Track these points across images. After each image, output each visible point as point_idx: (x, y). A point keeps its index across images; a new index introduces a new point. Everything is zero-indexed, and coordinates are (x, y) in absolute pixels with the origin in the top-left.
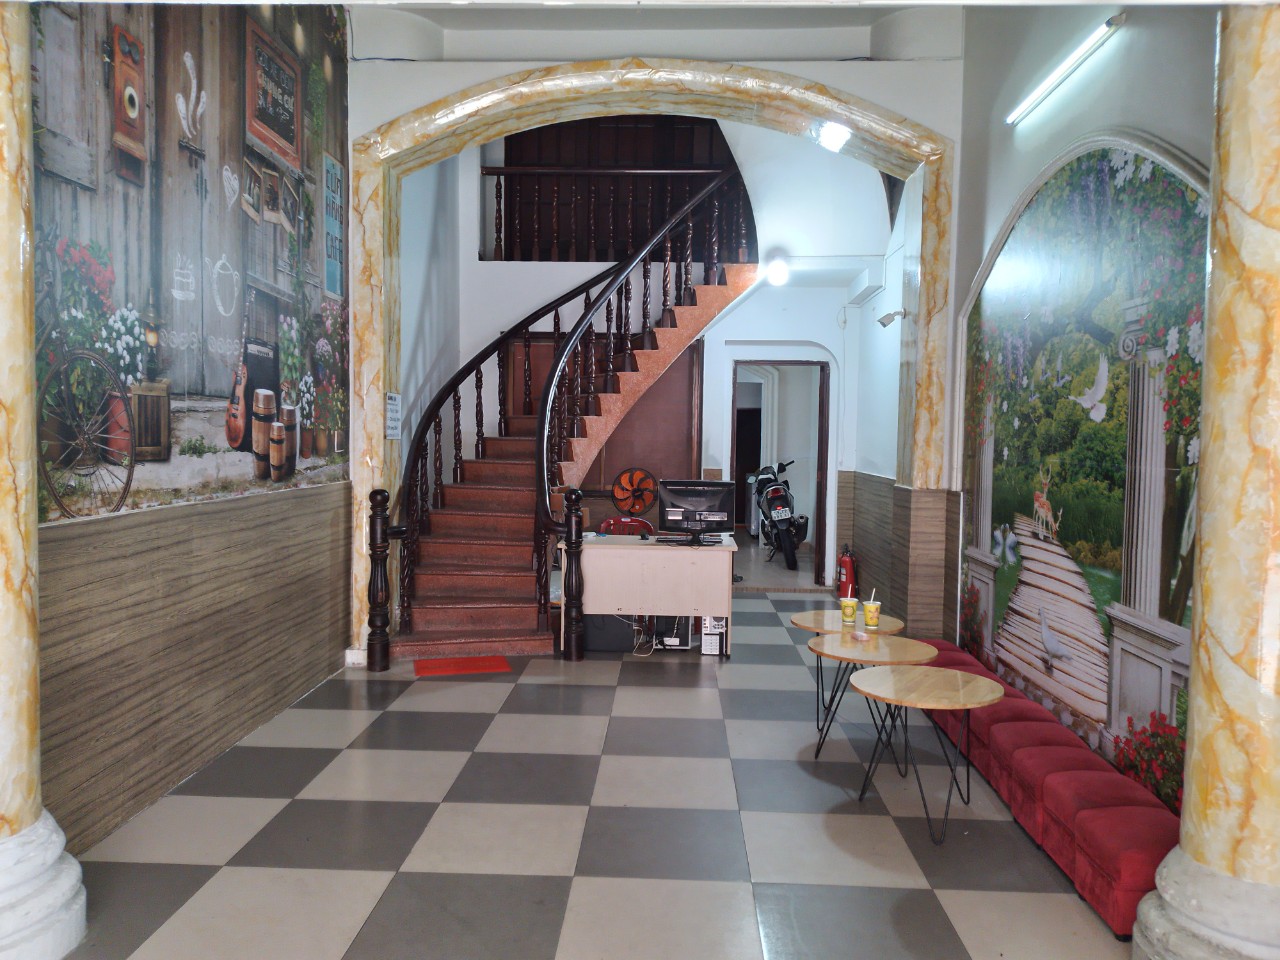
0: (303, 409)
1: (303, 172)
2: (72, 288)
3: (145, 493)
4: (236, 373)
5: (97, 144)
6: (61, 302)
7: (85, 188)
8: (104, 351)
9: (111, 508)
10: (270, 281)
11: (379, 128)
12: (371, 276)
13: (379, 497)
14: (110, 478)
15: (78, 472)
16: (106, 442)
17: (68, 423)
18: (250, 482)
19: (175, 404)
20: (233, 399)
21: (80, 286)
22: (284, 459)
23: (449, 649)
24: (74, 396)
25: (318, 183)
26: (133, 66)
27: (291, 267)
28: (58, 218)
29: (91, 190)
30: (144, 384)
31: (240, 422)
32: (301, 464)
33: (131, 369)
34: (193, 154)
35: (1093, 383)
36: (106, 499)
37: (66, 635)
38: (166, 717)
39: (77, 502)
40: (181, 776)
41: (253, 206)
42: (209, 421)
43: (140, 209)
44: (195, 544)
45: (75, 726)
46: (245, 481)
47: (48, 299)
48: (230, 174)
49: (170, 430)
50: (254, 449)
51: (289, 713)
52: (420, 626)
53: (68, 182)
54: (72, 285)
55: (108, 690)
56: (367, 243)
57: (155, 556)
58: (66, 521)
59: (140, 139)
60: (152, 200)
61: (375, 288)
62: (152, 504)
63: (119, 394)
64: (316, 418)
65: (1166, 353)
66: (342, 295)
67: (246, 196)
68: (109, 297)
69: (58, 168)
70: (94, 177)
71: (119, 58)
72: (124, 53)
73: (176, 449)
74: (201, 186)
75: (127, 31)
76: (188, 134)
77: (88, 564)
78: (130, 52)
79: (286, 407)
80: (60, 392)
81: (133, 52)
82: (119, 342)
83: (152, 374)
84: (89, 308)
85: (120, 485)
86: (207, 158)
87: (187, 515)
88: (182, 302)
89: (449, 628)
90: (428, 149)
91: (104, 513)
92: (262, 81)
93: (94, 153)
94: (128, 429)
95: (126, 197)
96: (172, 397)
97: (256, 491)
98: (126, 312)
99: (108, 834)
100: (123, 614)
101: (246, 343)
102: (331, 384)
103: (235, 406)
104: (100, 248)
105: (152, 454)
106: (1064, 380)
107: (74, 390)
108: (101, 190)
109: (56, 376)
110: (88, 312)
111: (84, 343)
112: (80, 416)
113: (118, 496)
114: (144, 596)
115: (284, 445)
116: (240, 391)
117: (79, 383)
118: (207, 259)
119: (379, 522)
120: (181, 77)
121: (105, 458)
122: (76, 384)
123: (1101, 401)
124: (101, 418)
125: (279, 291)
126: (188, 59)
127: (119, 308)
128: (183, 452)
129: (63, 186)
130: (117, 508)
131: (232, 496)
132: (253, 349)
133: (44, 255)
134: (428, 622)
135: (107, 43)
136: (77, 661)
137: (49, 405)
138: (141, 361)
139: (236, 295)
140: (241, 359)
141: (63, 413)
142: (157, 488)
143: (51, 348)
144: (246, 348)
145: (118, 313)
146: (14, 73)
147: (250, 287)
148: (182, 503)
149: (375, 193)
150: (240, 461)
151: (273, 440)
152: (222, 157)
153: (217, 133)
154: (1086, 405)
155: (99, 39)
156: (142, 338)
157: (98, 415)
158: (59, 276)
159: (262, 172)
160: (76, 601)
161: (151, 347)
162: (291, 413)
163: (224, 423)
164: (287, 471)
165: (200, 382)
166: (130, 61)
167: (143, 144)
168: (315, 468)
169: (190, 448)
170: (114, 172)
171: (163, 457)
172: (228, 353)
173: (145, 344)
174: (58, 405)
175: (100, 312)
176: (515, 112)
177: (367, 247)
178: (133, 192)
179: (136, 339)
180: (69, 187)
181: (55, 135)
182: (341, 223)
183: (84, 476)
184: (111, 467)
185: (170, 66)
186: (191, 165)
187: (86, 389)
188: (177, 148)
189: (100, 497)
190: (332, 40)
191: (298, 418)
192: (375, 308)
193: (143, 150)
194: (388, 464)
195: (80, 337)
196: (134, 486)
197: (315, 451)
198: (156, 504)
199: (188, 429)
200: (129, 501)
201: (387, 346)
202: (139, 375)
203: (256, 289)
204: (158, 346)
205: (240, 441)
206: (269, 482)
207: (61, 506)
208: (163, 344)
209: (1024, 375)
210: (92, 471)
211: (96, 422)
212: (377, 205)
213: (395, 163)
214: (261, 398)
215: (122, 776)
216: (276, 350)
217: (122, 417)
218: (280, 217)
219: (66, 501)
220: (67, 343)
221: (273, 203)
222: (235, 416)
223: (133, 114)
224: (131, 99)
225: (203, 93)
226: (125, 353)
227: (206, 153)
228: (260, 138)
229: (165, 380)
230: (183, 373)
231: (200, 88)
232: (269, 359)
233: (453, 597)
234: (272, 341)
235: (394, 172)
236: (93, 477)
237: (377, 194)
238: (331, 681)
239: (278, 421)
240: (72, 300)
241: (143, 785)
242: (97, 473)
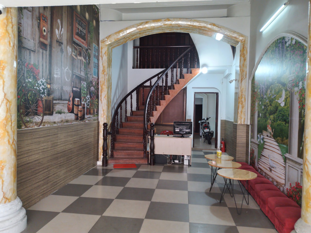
0: (87, 103)
1: (88, 47)
2: (29, 74)
3: (47, 122)
4: (70, 95)
5: (36, 41)
6: (26, 77)
7: (32, 51)
8: (36, 89)
9: (38, 126)
10: (79, 73)
11: (107, 37)
12: (104, 72)
13: (105, 125)
14: (37, 119)
15: (29, 117)
16: (37, 110)
17: (27, 106)
18: (73, 121)
19: (54, 102)
20: (69, 101)
21: (31, 73)
22: (82, 116)
23: (121, 162)
24: (29, 99)
25: (92, 50)
26: (45, 22)
27: (85, 70)
28: (26, 58)
29: (34, 51)
30: (46, 97)
31: (71, 106)
32: (86, 116)
33: (43, 93)
34: (60, 43)
35: (281, 97)
36: (37, 124)
37: (26, 156)
38: (51, 176)
39: (29, 124)
40: (54, 191)
41: (75, 55)
42: (63, 106)
43: (46, 56)
44: (59, 135)
45: (28, 177)
46: (72, 120)
47: (23, 77)
48: (69, 48)
49: (53, 108)
50: (74, 113)
51: (82, 176)
52: (115, 156)
53: (28, 49)
54: (29, 73)
55: (36, 169)
56: (104, 64)
57: (48, 137)
58: (27, 129)
59: (47, 40)
60: (49, 54)
61: (105, 75)
62: (48, 125)
63: (40, 99)
64: (90, 106)
65: (299, 88)
66: (97, 77)
67: (73, 53)
68: (38, 76)
69: (26, 46)
70: (35, 48)
71: (42, 21)
72: (43, 20)
73: (54, 112)
74: (62, 51)
75: (44, 14)
76: (59, 38)
77: (31, 139)
78: (44, 19)
79: (83, 103)
80: (25, 98)
81: (45, 19)
82: (40, 87)
83: (49, 95)
84: (33, 79)
85: (40, 121)
86: (63, 44)
87: (57, 128)
88: (57, 78)
89: (122, 157)
90: (118, 42)
91: (36, 127)
92: (78, 26)
93: (35, 42)
94: (42, 107)
95: (43, 53)
96: (54, 100)
97: (75, 123)
98: (42, 80)
99: (35, 203)
100: (40, 151)
101: (73, 88)
102: (94, 98)
103: (70, 102)
104: (36, 65)
105: (48, 113)
106: (274, 96)
107: (29, 98)
108: (37, 51)
109: (24, 95)
110: (33, 80)
111: (31, 87)
112: (30, 104)
113: (40, 123)
114: (45, 147)
115: (82, 112)
116: (71, 99)
117: (30, 96)
118: (63, 68)
119: (105, 131)
120: (57, 25)
121: (36, 114)
122: (29, 97)
123: (283, 101)
124: (35, 105)
125: (81, 76)
126: (59, 21)
127: (41, 79)
128: (56, 113)
129: (27, 50)
130: (39, 126)
131: (69, 124)
132: (74, 89)
133: (22, 66)
134: (117, 155)
135: (39, 17)
136: (28, 162)
137: (22, 101)
138: (46, 91)
139: (70, 76)
140: (71, 91)
141: (26, 103)
142: (49, 121)
143: (23, 88)
144: (73, 89)
145: (40, 80)
146: (13, 24)
147: (74, 74)
148: (56, 125)
149: (106, 52)
150: (71, 115)
151: (79, 111)
152: (67, 44)
153: (66, 38)
154: (280, 102)
155: (37, 16)
156: (46, 86)
157: (35, 104)
158: (26, 71)
159: (78, 48)
160: (28, 148)
161: (49, 88)
162: (84, 104)
163: (67, 106)
164: (83, 118)
165: (61, 97)
166: (44, 22)
167: (47, 41)
168: (90, 117)
169: (58, 112)
170: (40, 47)
171: (51, 114)
172: (68, 90)
173: (47, 87)
174: (25, 101)
175: (36, 80)
176: (139, 32)
177: (103, 65)
178: (44, 52)
179: (45, 86)
180: (29, 51)
181: (25, 39)
182: (98, 60)
183: (31, 118)
184: (38, 116)
185: (54, 22)
186: (59, 46)
187: (32, 98)
188: (56, 42)
189: (35, 123)
190: (96, 16)
191: (86, 106)
192: (105, 80)
193: (47, 42)
194: (108, 117)
195: (31, 86)
196: (44, 121)
197: (90, 113)
198: (49, 125)
199: (58, 108)
200: (42, 124)
201: (108, 88)
202: (45, 95)
203: (75, 75)
204: (50, 88)
205: (71, 111)
206: (78, 121)
207: (25, 125)
208: (52, 88)
209: (265, 95)
210: (33, 117)
211: (34, 106)
212: (106, 55)
213: (111, 45)
214: (76, 101)
215: (39, 190)
216: (80, 89)
217: (41, 104)
218: (82, 58)
219: (26, 124)
220: (27, 87)
221: (80, 55)
222: (70, 105)
223: (45, 34)
224: (44, 30)
225: (63, 29)
226: (42, 89)
227: (63, 43)
228: (77, 40)
229: (52, 96)
230: (56, 94)
231: (62, 28)
232: (78, 91)
233: (123, 149)
234: (79, 87)
235: (110, 48)
236: (33, 118)
237: (106, 53)
238: (93, 169)
239: (81, 106)
240: (29, 77)
241: (45, 192)
242: (34, 117)
